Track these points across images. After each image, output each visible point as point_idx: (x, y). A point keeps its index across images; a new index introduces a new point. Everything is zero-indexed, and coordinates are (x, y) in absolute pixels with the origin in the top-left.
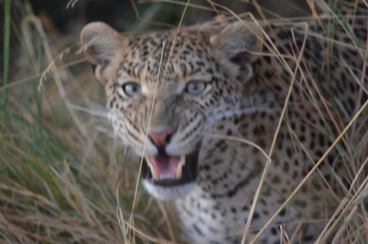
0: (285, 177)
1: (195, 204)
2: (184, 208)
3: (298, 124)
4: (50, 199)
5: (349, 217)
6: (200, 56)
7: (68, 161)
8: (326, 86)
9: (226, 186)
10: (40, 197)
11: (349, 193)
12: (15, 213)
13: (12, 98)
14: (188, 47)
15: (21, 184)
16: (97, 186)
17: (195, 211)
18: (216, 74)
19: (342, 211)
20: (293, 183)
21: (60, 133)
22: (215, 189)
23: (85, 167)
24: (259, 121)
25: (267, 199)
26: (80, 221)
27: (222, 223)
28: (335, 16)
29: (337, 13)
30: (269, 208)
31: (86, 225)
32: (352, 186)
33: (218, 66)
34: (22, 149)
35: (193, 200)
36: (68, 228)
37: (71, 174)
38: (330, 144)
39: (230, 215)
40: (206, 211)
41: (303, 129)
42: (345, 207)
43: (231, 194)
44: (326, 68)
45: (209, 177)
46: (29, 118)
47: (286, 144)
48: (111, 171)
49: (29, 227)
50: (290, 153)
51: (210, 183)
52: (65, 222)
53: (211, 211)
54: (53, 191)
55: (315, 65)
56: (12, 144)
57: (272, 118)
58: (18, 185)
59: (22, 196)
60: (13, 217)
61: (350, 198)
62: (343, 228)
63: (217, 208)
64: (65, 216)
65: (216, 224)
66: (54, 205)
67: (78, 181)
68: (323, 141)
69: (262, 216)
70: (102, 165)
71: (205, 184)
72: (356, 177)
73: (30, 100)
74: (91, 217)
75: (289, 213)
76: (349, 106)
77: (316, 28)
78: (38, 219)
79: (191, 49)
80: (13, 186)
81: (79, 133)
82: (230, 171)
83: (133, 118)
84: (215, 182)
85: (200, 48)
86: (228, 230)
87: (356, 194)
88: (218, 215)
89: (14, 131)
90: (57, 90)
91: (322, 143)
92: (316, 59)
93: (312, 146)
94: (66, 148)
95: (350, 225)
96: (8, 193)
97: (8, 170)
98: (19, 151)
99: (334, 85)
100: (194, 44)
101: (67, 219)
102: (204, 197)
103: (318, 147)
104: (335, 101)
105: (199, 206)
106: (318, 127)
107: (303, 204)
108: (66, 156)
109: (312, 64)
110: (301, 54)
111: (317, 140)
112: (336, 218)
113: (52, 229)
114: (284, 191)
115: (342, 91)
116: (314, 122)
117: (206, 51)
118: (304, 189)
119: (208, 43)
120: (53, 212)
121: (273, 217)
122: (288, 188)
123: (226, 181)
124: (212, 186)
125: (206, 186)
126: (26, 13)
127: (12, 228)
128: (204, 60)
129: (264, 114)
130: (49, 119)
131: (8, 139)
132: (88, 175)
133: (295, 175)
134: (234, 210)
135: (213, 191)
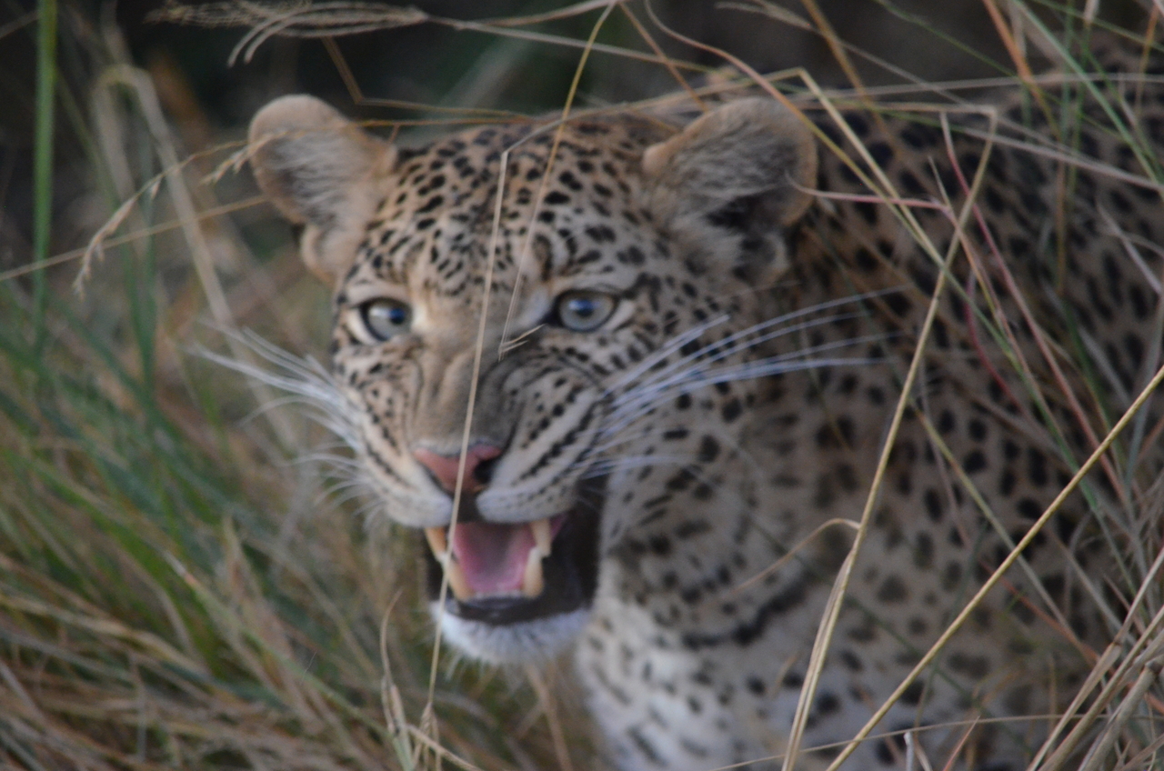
0: (922, 583)
1: (637, 666)
2: (601, 675)
3: (963, 417)
4: (178, 647)
5: (1125, 705)
6: (602, 210)
7: (237, 526)
8: (1053, 296)
9: (729, 609)
10: (147, 639)
11: (1122, 633)
12: (66, 690)
13: (59, 328)
14: (566, 178)
15: (87, 597)
16: (328, 606)
17: (634, 686)
18: (654, 266)
19: (1099, 688)
20: (947, 600)
21: (211, 437)
22: (695, 618)
23: (292, 545)
24: (834, 404)
25: (864, 652)
26: (274, 715)
27: (722, 725)
28: (1084, 78)
29: (1089, 69)
30: (869, 678)
31: (291, 728)
32: (1132, 610)
33: (665, 238)
34: (92, 489)
35: (627, 654)
36: (237, 739)
37: (246, 566)
38: (1064, 479)
39: (745, 700)
40: (670, 688)
41: (978, 431)
42: (1108, 676)
43: (746, 636)
44: (1053, 238)
45: (670, 581)
46: (113, 389)
47: (922, 478)
48: (374, 560)
49: (112, 734)
50: (934, 505)
51: (675, 599)
52: (225, 719)
53: (686, 688)
54: (188, 621)
55: (1018, 231)
56: (60, 474)
57: (876, 396)
58: (79, 602)
59: (92, 636)
60: (61, 704)
61: (1129, 647)
62: (1104, 740)
63: (702, 678)
64: (226, 700)
65: (701, 729)
66: (192, 665)
67: (269, 591)
68: (1043, 470)
69: (848, 703)
70: (344, 538)
71: (661, 603)
72: (1147, 580)
73: (118, 334)
74: (310, 703)
75: (931, 694)
76: (1126, 361)
77: (1026, 115)
78: (141, 708)
79: (576, 186)
80: (64, 603)
81: (272, 436)
82: (740, 561)
83: (381, 405)
84: (692, 596)
85: (605, 180)
86: (739, 747)
87: (1145, 634)
88: (708, 698)
89: (65, 432)
90: (204, 303)
91: (1039, 477)
92: (1024, 211)
93: (1007, 484)
94: (231, 485)
95: (1127, 733)
96: (46, 626)
97: (47, 553)
98: (83, 493)
99: (1081, 293)
100: (586, 167)
101: (234, 709)
102: (661, 643)
103: (1025, 489)
104: (1081, 342)
105: (647, 672)
106: (1025, 424)
107: (978, 668)
108: (232, 509)
109: (1009, 227)
110: (971, 196)
111: (1022, 465)
112: (1083, 709)
113: (184, 738)
114: (918, 627)
115: (1106, 313)
116: (1013, 408)
117: (625, 188)
118: (982, 617)
119: (635, 166)
120: (187, 687)
121: (885, 707)
122: (931, 616)
123: (726, 595)
124: (684, 608)
125: (664, 609)
126: (108, 61)
127: (58, 736)
128: (616, 222)
129: (849, 384)
130: (176, 392)
131: (48, 455)
132: (299, 571)
133: (953, 575)
134: (757, 687)
135: (688, 625)
